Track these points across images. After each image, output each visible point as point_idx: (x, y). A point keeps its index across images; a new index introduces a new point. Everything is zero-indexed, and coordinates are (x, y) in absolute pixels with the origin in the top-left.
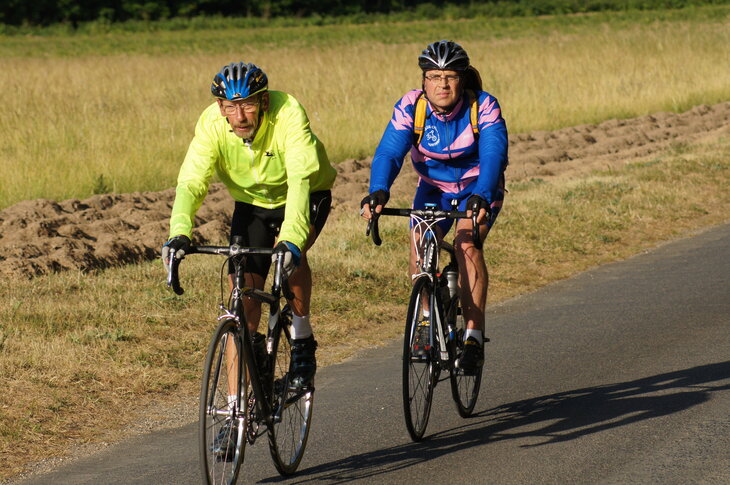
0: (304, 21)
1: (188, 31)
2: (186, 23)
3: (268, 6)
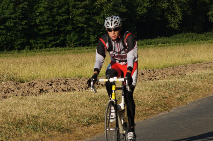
2: (50, 49)
3: (72, 44)
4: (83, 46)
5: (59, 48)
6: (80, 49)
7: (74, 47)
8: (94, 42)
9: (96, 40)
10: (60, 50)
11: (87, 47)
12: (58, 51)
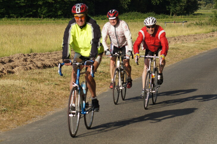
0: (51, 19)
1: (25, 21)
2: (24, 19)
3: (42, 16)
4: (51, 18)
5: (31, 18)
6: (48, 20)
7: (44, 18)
8: (60, 15)
9: (62, 14)
10: (32, 20)
11: (54, 19)
12: (31, 20)
